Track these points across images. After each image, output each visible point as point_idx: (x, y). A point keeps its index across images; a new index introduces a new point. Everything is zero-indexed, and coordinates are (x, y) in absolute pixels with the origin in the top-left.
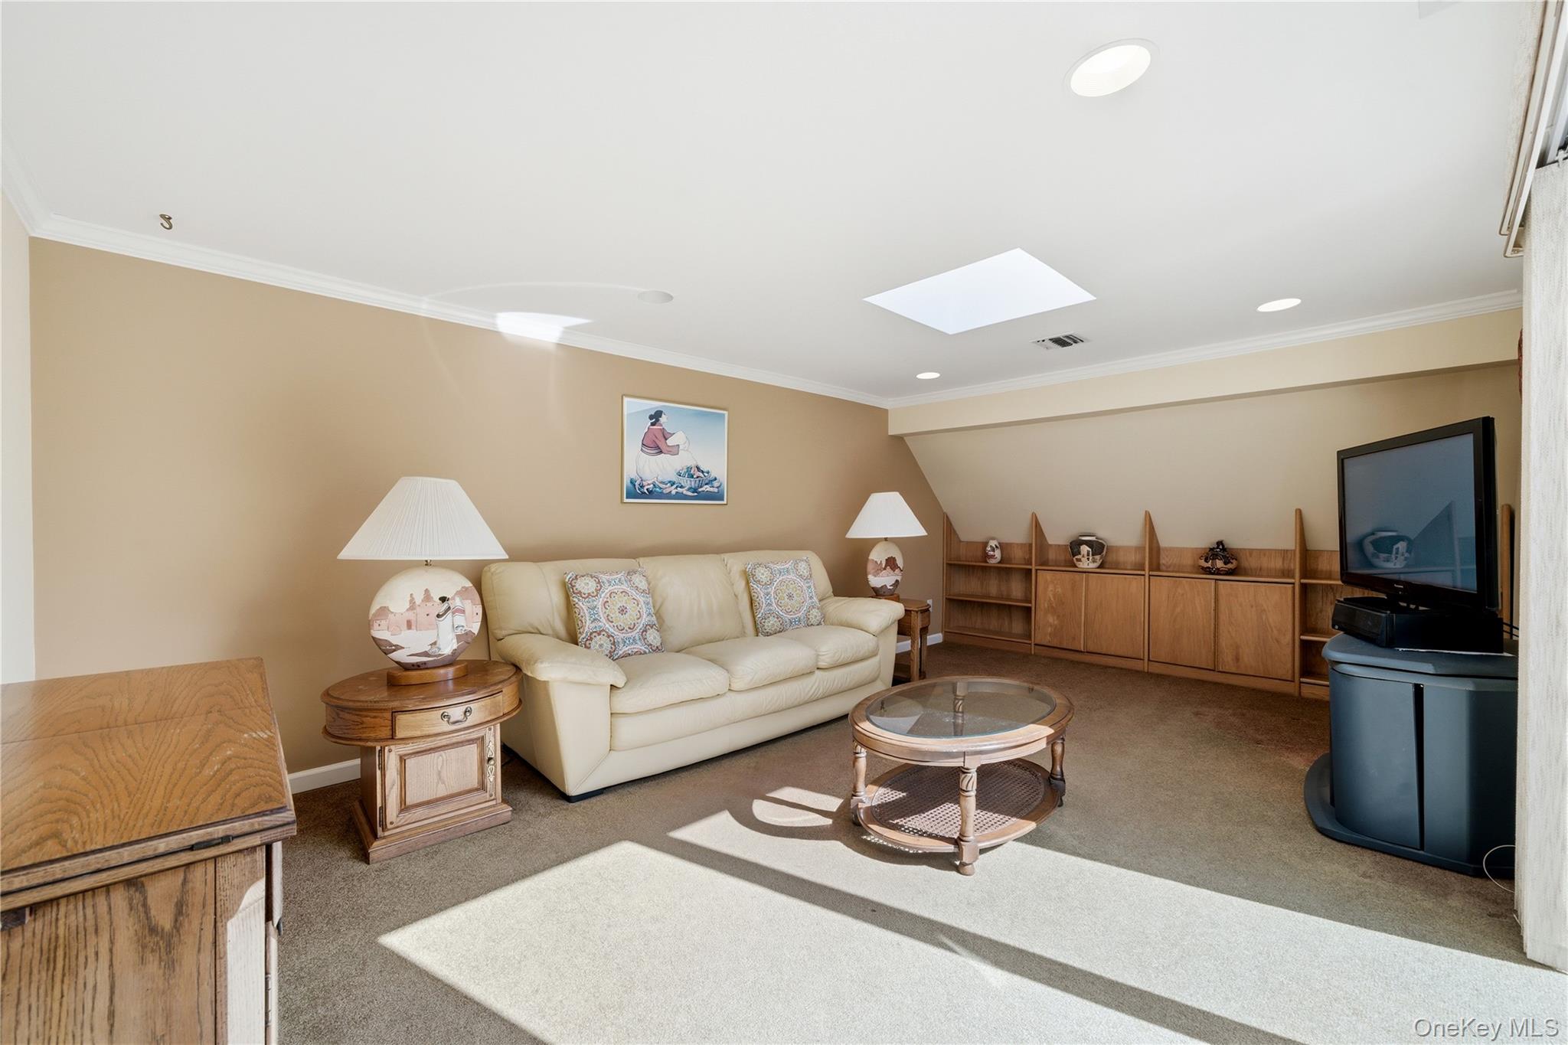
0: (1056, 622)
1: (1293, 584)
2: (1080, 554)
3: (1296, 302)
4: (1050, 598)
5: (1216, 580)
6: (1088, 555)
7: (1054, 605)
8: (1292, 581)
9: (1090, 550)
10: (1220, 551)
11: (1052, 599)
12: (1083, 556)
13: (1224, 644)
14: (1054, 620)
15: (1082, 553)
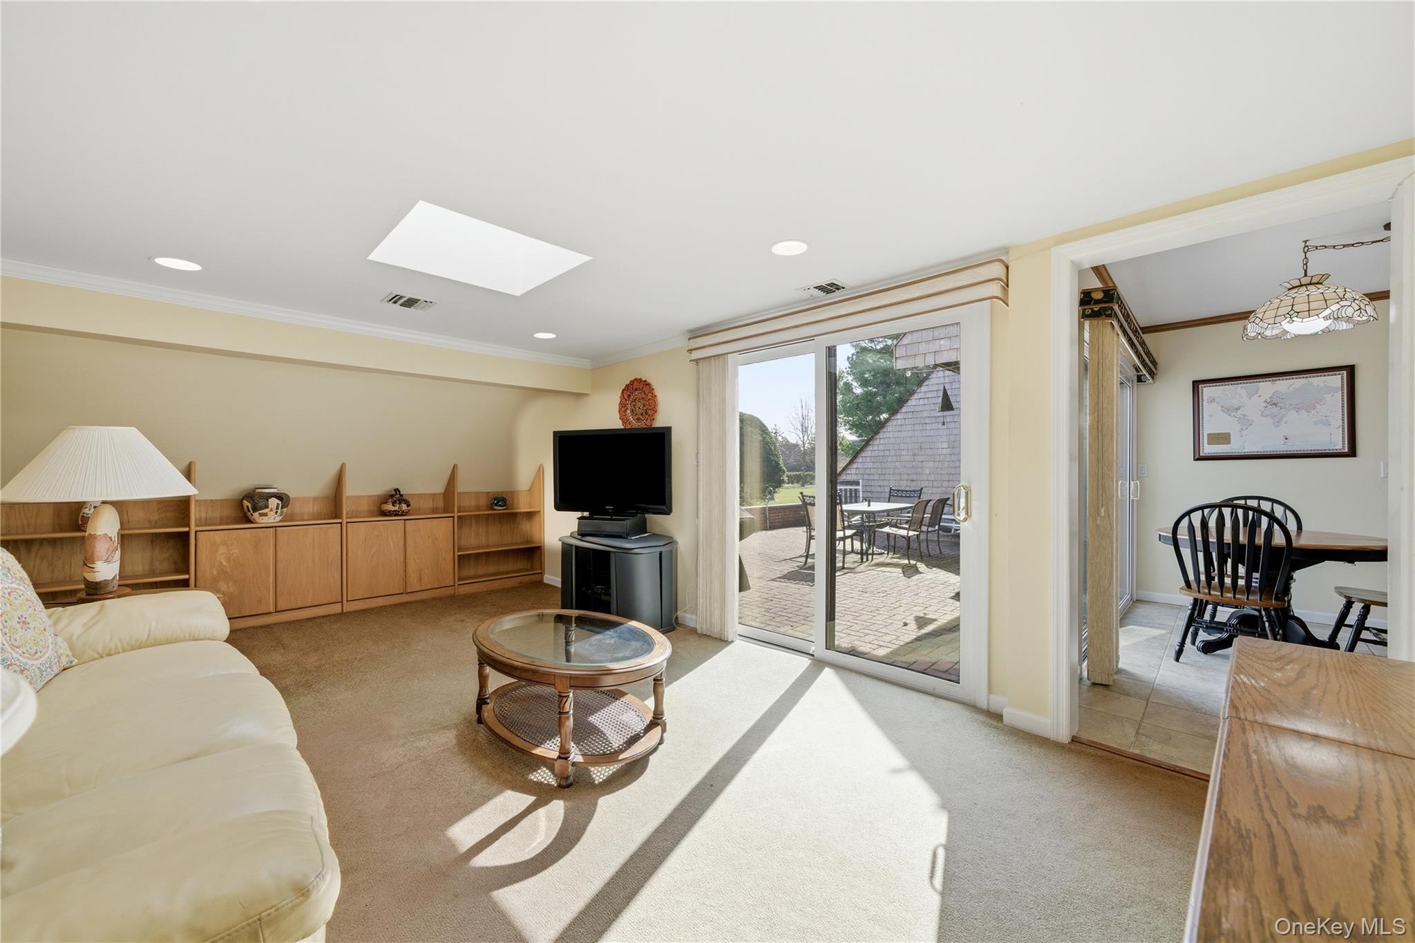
0: (231, 589)
1: (453, 517)
2: (268, 507)
3: (554, 336)
4: (221, 563)
5: (405, 520)
6: (277, 508)
7: (228, 570)
8: (452, 515)
9: (280, 502)
10: (396, 496)
11: (225, 563)
12: (271, 510)
13: (411, 572)
14: (228, 587)
15: (270, 507)
